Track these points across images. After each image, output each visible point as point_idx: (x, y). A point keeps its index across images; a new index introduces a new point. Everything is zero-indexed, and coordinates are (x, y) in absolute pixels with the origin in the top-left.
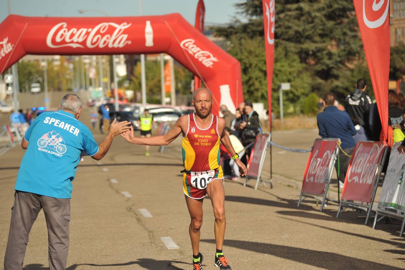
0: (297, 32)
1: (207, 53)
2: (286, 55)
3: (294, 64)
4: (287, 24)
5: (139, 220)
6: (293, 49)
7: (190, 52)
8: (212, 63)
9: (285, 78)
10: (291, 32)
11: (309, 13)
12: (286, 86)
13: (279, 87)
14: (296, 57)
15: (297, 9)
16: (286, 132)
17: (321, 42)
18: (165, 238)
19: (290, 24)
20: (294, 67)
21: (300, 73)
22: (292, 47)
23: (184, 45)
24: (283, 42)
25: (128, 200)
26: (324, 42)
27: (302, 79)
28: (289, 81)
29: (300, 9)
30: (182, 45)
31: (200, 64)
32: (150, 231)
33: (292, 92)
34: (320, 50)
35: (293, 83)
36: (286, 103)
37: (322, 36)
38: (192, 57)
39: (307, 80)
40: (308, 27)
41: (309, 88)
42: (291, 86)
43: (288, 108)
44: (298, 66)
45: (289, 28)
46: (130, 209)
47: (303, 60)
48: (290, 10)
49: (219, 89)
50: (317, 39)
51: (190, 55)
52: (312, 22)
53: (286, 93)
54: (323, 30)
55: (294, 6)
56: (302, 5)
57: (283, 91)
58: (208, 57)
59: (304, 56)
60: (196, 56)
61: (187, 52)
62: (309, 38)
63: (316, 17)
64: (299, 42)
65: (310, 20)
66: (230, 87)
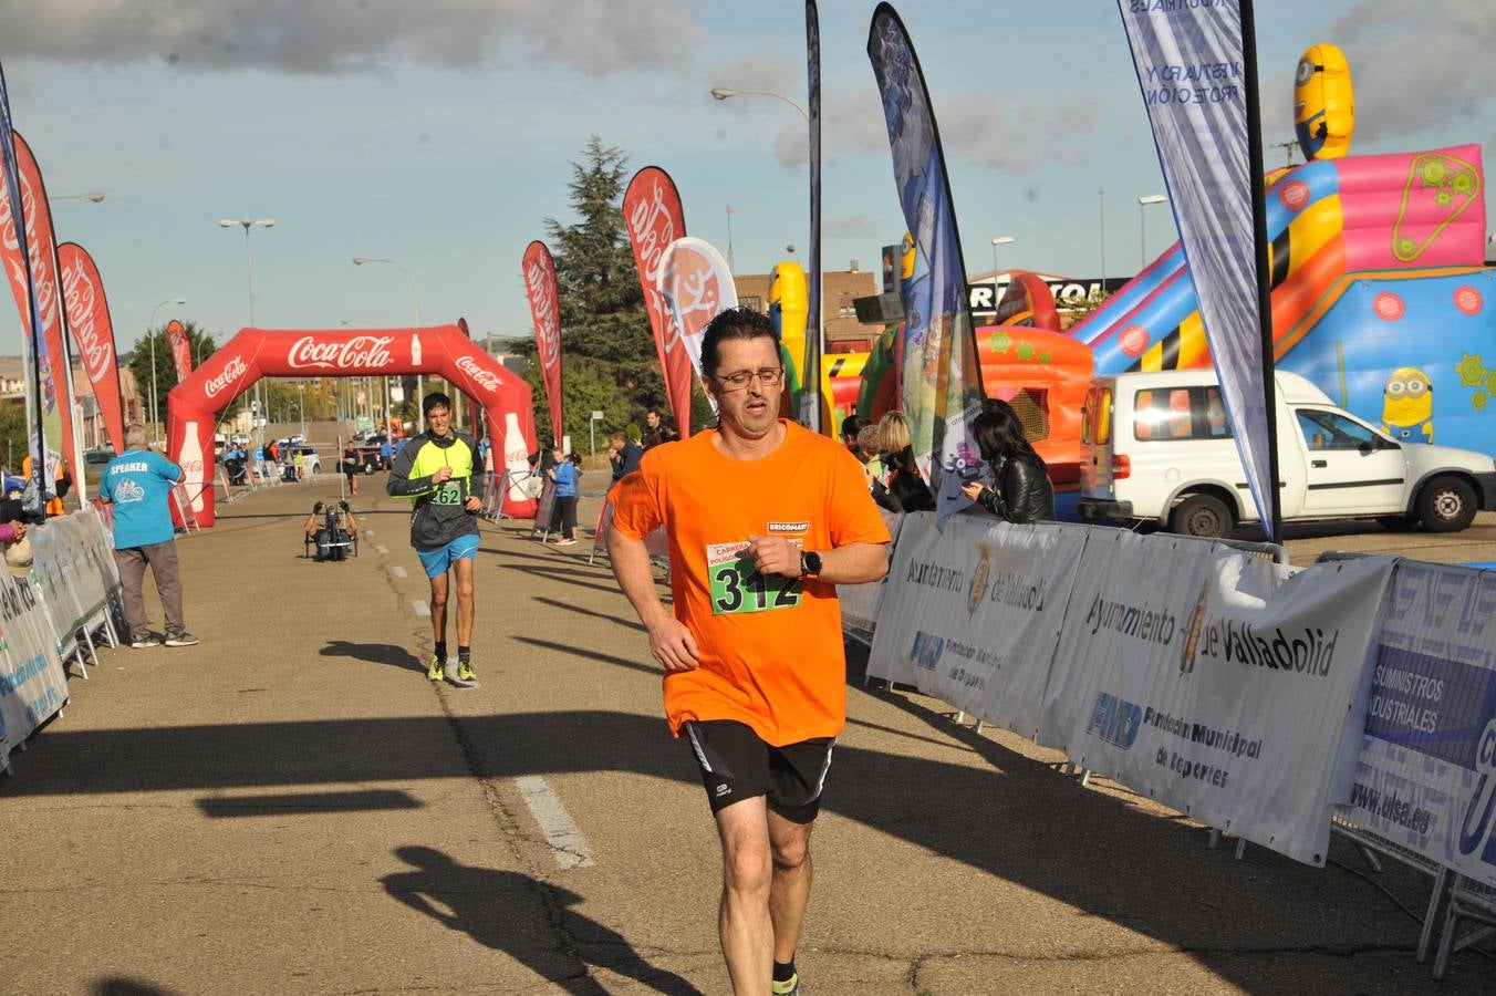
0: (611, 348)
1: (489, 373)
2: (599, 377)
3: (610, 387)
4: (600, 338)
5: (390, 580)
6: (608, 369)
7: (468, 372)
8: (495, 387)
9: (598, 405)
10: (606, 349)
11: (626, 325)
12: (598, 415)
13: (591, 415)
14: (612, 379)
15: (612, 320)
16: (596, 472)
17: (642, 361)
18: (418, 602)
19: (604, 339)
20: (609, 391)
21: (616, 398)
22: (607, 366)
23: (460, 364)
24: (596, 360)
25: (383, 556)
26: (646, 360)
27: (619, 406)
28: (603, 408)
29: (616, 320)
30: (457, 364)
31: (480, 388)
32: (400, 594)
33: (607, 423)
34: (644, 370)
35: (607, 411)
36: (600, 435)
37: (642, 353)
38: (470, 378)
39: (624, 408)
40: (626, 342)
41: (627, 419)
42: (605, 415)
43: (602, 442)
44: (613, 389)
45: (604, 343)
46: (381, 567)
47: (620, 383)
48: (603, 321)
49: (504, 418)
50: (638, 356)
51: (468, 376)
52: (631, 336)
53: (599, 423)
54: (644, 346)
55: (610, 316)
56: (618, 315)
57: (594, 421)
58: (491, 378)
59: (621, 378)
60: (475, 378)
61: (464, 372)
62: (628, 356)
63: (635, 330)
64: (617, 360)
65: (628, 333)
66: (518, 416)
